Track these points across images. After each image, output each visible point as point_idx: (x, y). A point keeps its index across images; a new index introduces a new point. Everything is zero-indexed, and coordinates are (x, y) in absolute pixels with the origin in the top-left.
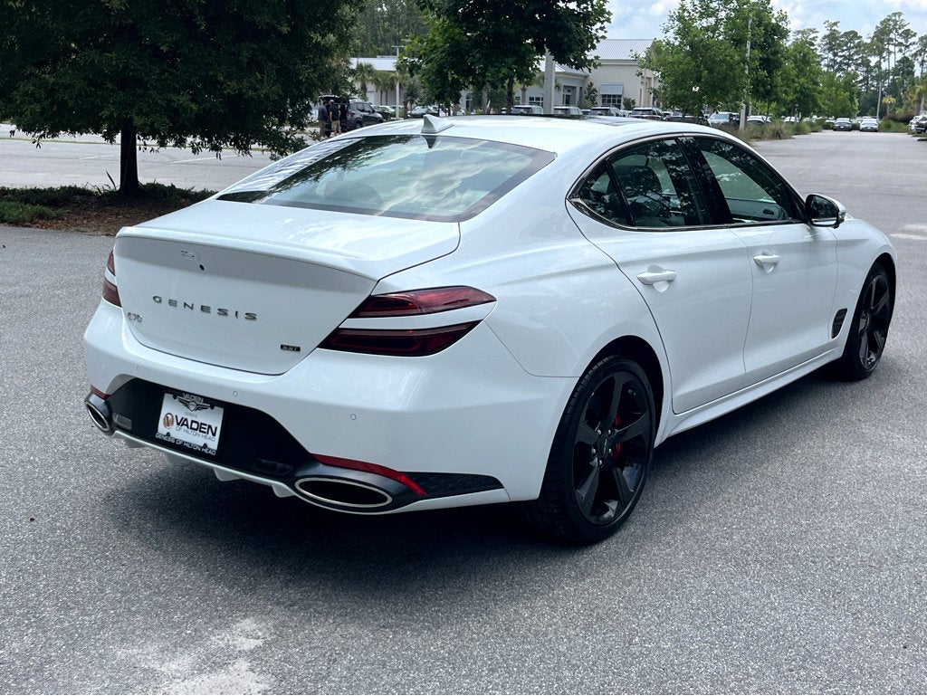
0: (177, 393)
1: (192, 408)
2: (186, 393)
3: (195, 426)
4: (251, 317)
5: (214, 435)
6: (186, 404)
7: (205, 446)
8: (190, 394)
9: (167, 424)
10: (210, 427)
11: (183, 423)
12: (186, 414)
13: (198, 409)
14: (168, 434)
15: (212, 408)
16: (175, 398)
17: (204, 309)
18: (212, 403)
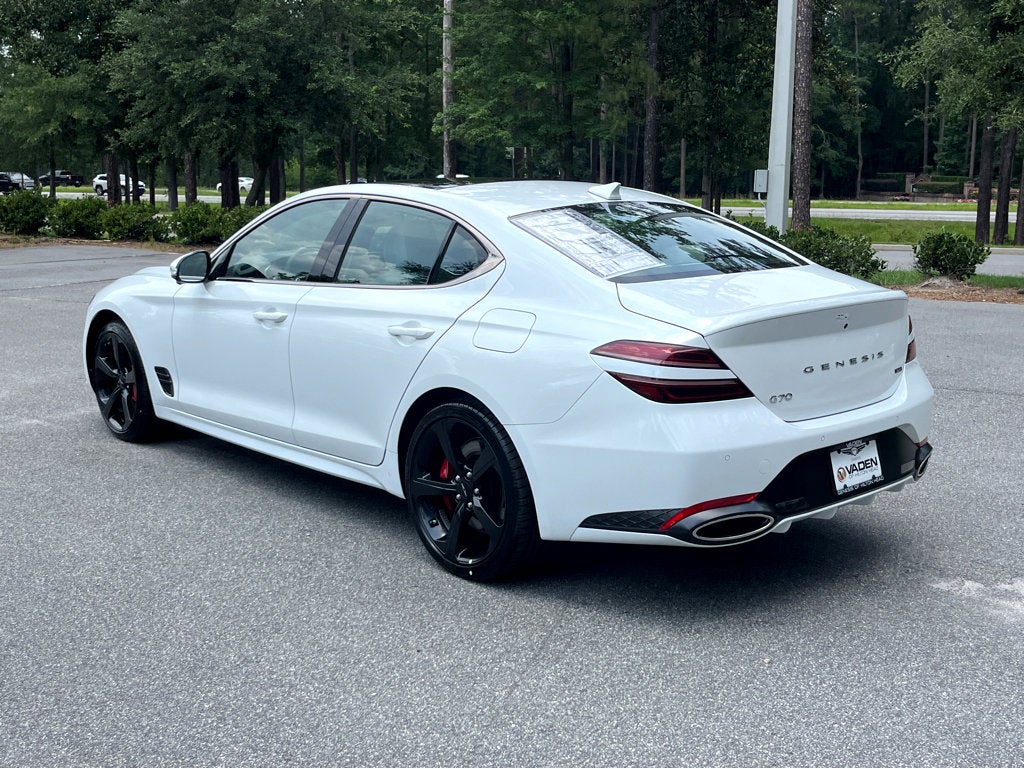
0: (839, 448)
1: (855, 452)
2: (848, 442)
3: (862, 466)
4: (880, 354)
5: (876, 464)
6: (849, 452)
7: (874, 477)
8: (851, 441)
9: (842, 478)
10: (872, 460)
11: (853, 469)
12: (853, 460)
13: (859, 451)
14: (845, 486)
15: (868, 443)
16: (839, 452)
17: (853, 361)
18: (866, 440)
